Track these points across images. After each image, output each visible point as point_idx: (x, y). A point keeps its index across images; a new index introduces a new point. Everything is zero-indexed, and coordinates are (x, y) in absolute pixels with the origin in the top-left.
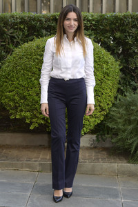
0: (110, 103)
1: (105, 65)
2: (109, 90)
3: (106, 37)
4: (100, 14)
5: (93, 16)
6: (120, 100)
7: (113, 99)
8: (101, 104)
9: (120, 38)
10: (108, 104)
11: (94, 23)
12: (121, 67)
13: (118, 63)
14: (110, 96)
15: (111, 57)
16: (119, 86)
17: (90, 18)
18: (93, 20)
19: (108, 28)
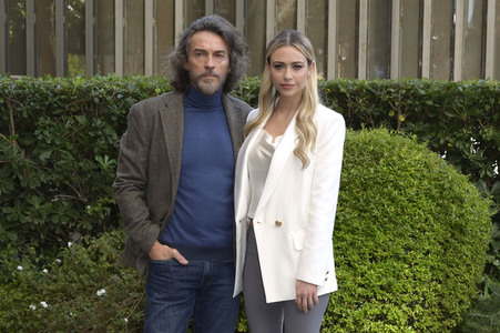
0: (466, 299)
1: (454, 208)
2: (464, 268)
3: (460, 138)
4: (446, 82)
5: (427, 86)
6: (490, 293)
7: (473, 289)
8: (444, 302)
9: (493, 141)
10: (461, 302)
11: (430, 103)
12: (495, 212)
13: (489, 201)
14: (465, 282)
15: (471, 187)
16: (491, 258)
17: (422, 92)
18: (429, 97)
19: (464, 116)
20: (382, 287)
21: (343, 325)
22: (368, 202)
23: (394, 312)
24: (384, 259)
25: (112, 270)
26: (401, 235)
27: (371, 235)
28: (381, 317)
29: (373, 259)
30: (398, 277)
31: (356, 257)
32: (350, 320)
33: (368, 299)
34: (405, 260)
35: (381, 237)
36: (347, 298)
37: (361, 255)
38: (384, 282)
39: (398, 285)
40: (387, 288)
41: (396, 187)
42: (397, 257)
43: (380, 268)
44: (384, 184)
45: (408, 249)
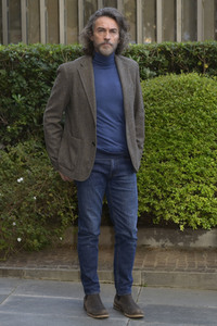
20: (197, 174)
21: (173, 198)
22: (187, 120)
23: (205, 189)
24: (198, 155)
25: (24, 167)
26: (209, 140)
27: (189, 141)
28: (197, 192)
29: (191, 155)
30: (207, 167)
31: (180, 155)
32: (177, 195)
33: (188, 181)
34: (211, 156)
35: (196, 142)
36: (175, 181)
37: (184, 154)
38: (198, 170)
39: (207, 172)
40: (201, 174)
41: (205, 110)
42: (206, 154)
43: (196, 161)
44: (197, 108)
45: (213, 149)
